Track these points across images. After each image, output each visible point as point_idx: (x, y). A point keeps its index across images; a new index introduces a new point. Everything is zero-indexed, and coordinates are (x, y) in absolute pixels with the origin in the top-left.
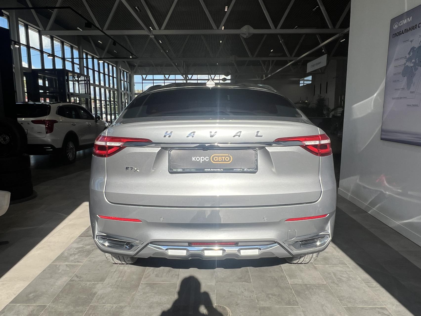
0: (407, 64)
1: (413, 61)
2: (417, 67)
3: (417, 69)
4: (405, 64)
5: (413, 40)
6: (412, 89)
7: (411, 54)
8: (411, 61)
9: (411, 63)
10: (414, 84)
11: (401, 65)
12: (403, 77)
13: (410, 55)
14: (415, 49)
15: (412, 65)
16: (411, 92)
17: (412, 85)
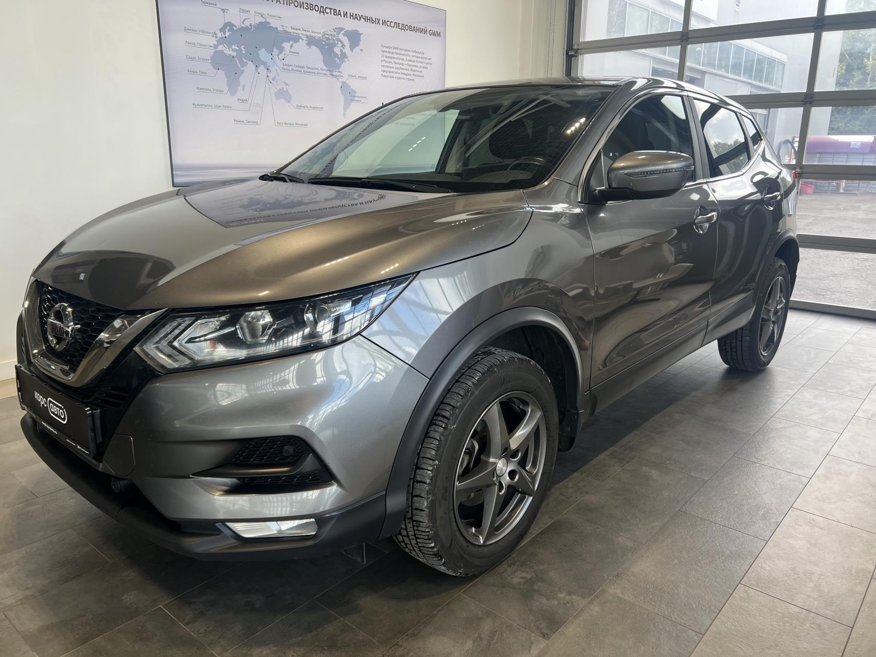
0: (220, 48)
1: (233, 47)
2: (245, 61)
3: (246, 64)
4: (215, 47)
5: (228, 10)
6: (240, 94)
7: (227, 34)
8: (230, 47)
9: (228, 48)
10: (244, 87)
11: (205, 45)
12: (214, 68)
13: (225, 34)
14: (235, 28)
15: (234, 54)
16: (239, 99)
17: (240, 88)
